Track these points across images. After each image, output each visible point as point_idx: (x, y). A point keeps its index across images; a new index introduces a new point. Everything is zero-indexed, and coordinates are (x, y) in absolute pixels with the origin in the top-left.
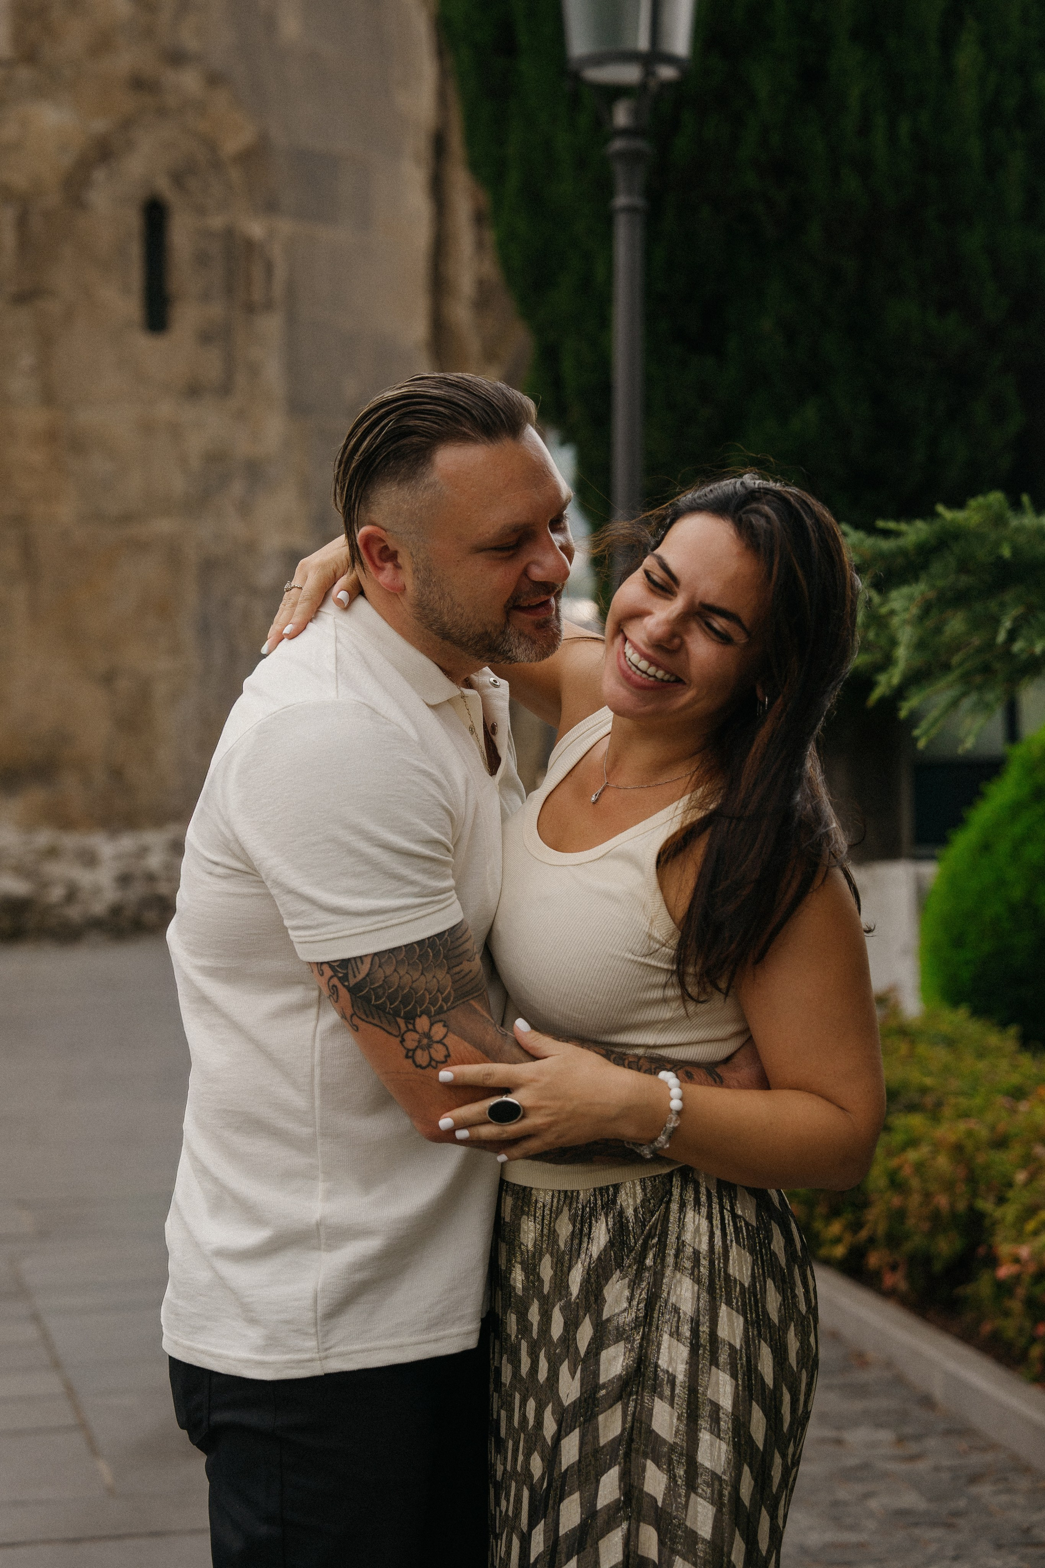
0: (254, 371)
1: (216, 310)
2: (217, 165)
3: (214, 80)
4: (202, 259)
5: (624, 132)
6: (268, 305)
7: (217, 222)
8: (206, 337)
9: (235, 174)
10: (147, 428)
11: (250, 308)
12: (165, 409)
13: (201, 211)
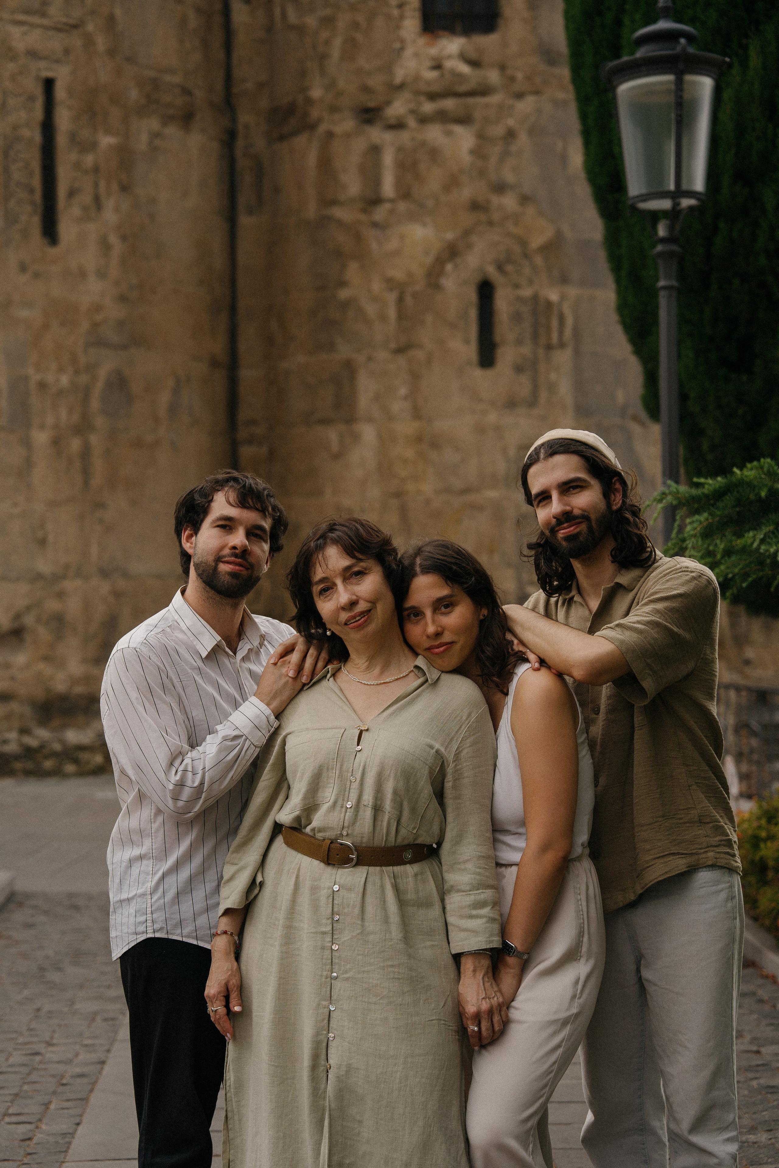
0: (552, 388)
1: (526, 350)
2: (526, 255)
3: (525, 200)
4: (517, 317)
5: (663, 240)
6: (562, 345)
7: (527, 292)
8: (519, 369)
9: (539, 260)
10: (480, 430)
11: (549, 347)
12: (492, 417)
13: (517, 286)
